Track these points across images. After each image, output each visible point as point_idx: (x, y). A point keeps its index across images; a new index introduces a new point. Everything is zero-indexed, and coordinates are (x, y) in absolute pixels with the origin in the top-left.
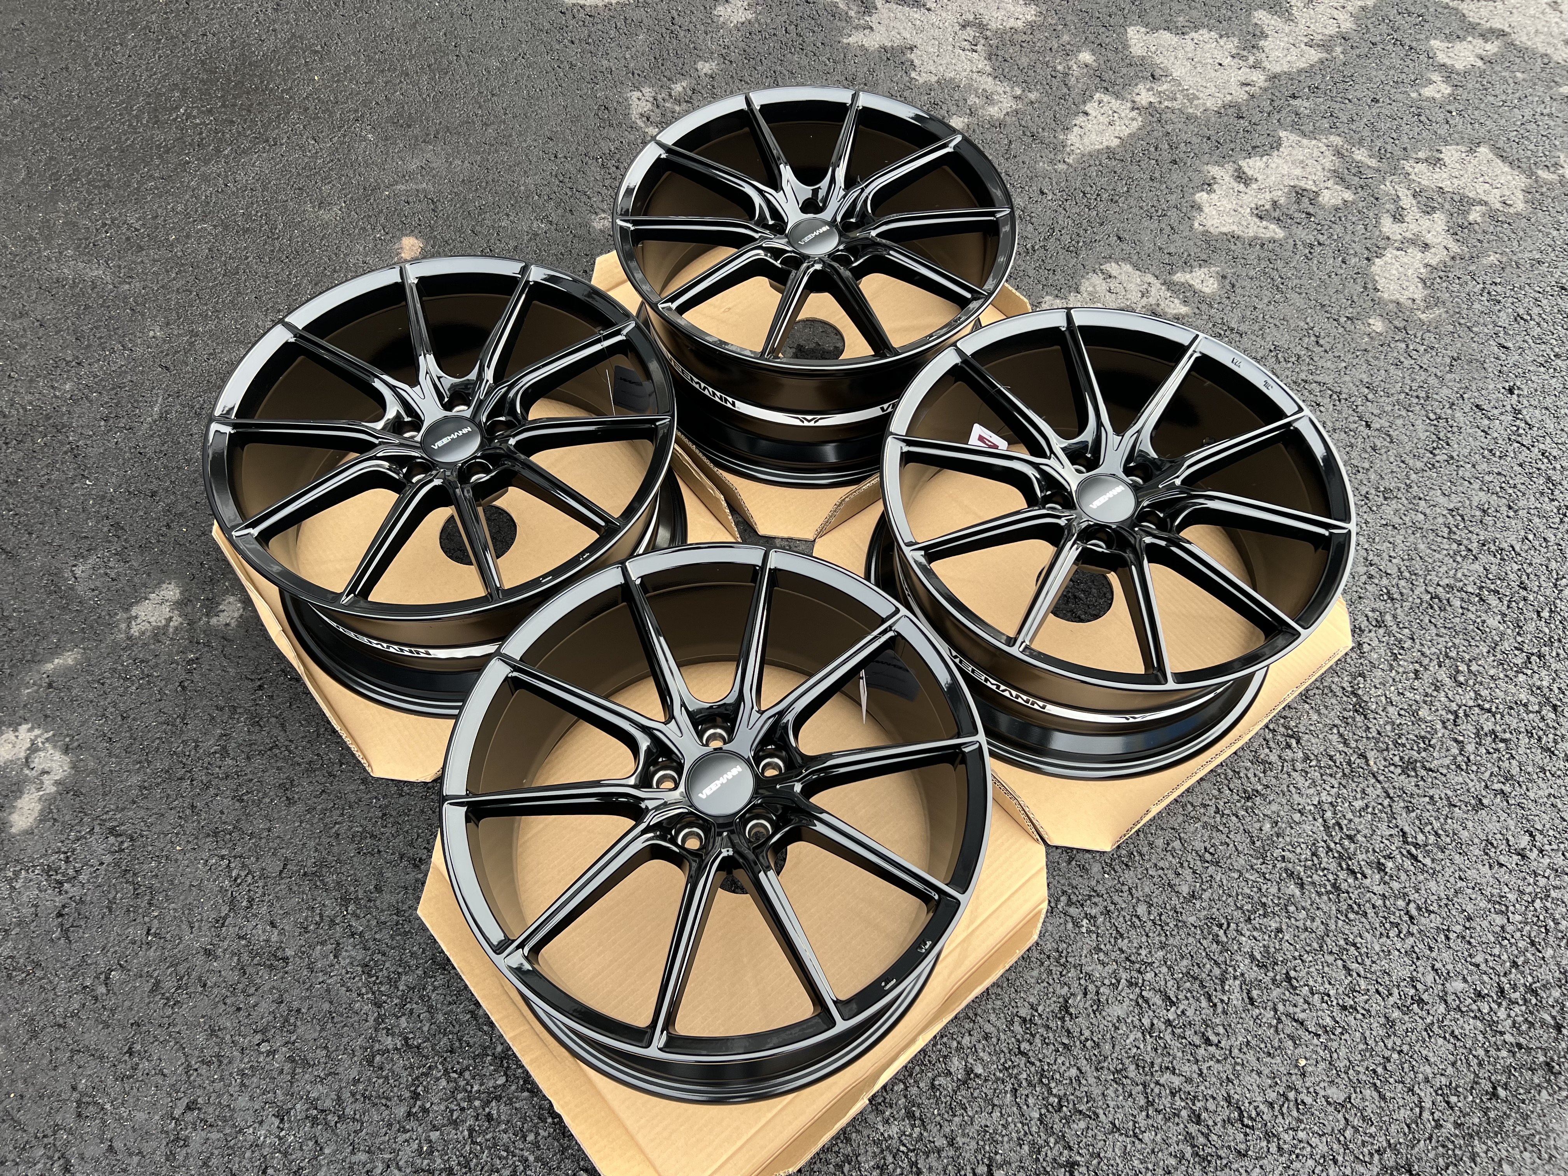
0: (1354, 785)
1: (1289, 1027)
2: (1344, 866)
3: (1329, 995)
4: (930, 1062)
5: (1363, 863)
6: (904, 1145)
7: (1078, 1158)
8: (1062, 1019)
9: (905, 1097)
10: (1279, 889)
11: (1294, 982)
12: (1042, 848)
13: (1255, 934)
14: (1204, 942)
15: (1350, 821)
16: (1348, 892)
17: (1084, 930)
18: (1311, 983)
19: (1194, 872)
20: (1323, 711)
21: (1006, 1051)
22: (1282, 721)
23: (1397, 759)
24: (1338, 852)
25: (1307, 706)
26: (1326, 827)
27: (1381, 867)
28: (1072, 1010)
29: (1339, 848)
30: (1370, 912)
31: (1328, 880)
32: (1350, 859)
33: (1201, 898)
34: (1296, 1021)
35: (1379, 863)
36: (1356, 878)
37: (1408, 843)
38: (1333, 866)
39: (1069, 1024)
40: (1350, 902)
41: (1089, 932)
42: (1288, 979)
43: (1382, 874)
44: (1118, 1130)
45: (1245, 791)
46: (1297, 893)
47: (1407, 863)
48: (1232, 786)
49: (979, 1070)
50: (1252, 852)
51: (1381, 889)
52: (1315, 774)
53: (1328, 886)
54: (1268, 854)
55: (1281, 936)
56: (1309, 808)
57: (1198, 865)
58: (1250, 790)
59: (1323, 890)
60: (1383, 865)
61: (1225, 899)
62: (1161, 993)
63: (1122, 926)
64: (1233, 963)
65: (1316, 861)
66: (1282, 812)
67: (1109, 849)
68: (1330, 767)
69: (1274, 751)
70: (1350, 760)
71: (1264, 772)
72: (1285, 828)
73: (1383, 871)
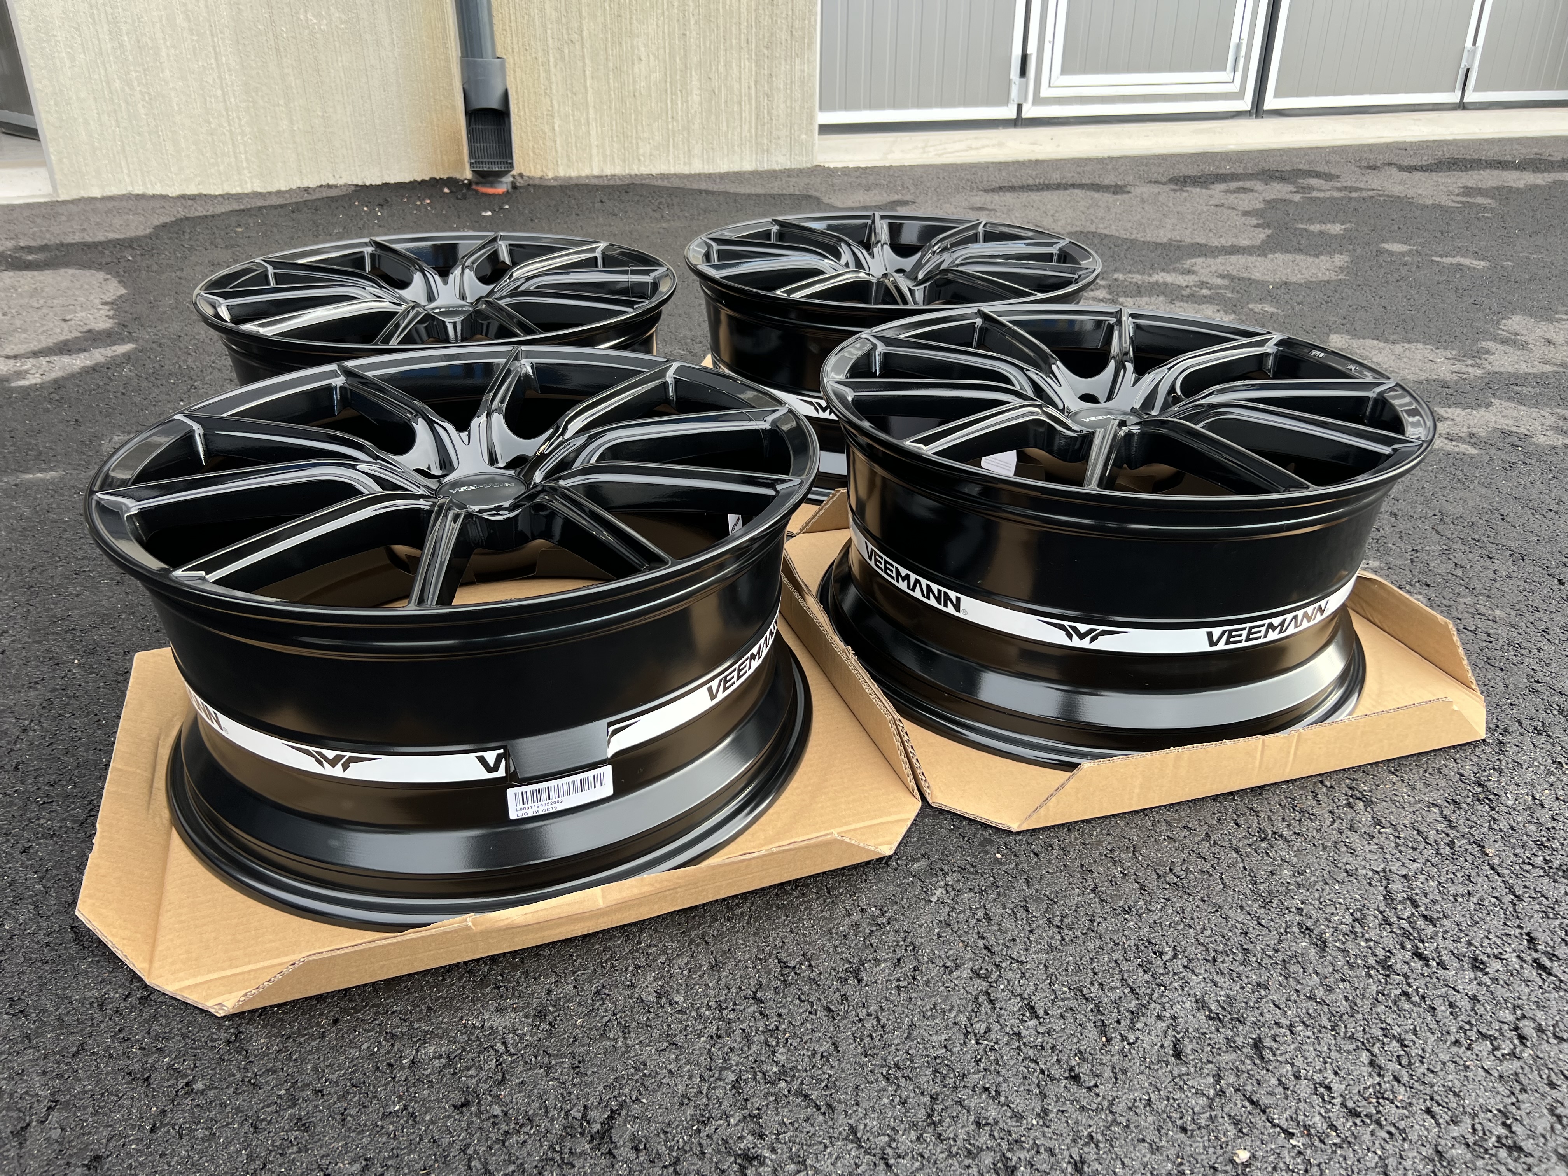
0: (1452, 868)
1: (1237, 1106)
2: (1409, 947)
3: (1329, 1088)
4: (613, 966)
5: (1443, 952)
6: (505, 1044)
7: (766, 1153)
8: (843, 981)
9: (549, 992)
10: (1280, 941)
11: (1268, 1055)
12: (919, 804)
13: (1217, 979)
14: (1125, 966)
15: (1434, 902)
16: (1406, 977)
17: (934, 899)
18: (1299, 1062)
19: (1142, 887)
20: (1419, 785)
21: (734, 990)
22: (1348, 781)
23: (1539, 860)
24: (1401, 928)
25: (1394, 778)
26: (1388, 897)
27: (1477, 965)
28: (863, 975)
29: (1404, 924)
30: (1442, 1009)
31: (1374, 955)
32: (1422, 941)
33: (1140, 916)
34: (1252, 1102)
35: (1475, 959)
36: (1428, 965)
37: (1536, 951)
38: (1389, 941)
39: (849, 990)
40: (1405, 988)
41: (941, 902)
42: (1257, 1044)
43: (1480, 974)
44: (858, 1140)
45: (1261, 831)
46: (1313, 953)
47: (1530, 972)
48: (1241, 821)
49: (679, 999)
50: (1248, 892)
51: (1472, 989)
52: (1387, 842)
53: (1372, 961)
54: (1275, 901)
55: (1263, 993)
56: (1364, 872)
57: (1152, 882)
58: (1269, 831)
59: (1359, 962)
60: (1482, 963)
61: (1180, 927)
62: (1023, 999)
63: (996, 911)
64: (1164, 1000)
65: (1358, 929)
66: (1316, 865)
67: (1015, 828)
68: (1415, 841)
69: (1324, 805)
70: (1453, 842)
71: (1300, 821)
72: (1316, 882)
73: (1482, 970)
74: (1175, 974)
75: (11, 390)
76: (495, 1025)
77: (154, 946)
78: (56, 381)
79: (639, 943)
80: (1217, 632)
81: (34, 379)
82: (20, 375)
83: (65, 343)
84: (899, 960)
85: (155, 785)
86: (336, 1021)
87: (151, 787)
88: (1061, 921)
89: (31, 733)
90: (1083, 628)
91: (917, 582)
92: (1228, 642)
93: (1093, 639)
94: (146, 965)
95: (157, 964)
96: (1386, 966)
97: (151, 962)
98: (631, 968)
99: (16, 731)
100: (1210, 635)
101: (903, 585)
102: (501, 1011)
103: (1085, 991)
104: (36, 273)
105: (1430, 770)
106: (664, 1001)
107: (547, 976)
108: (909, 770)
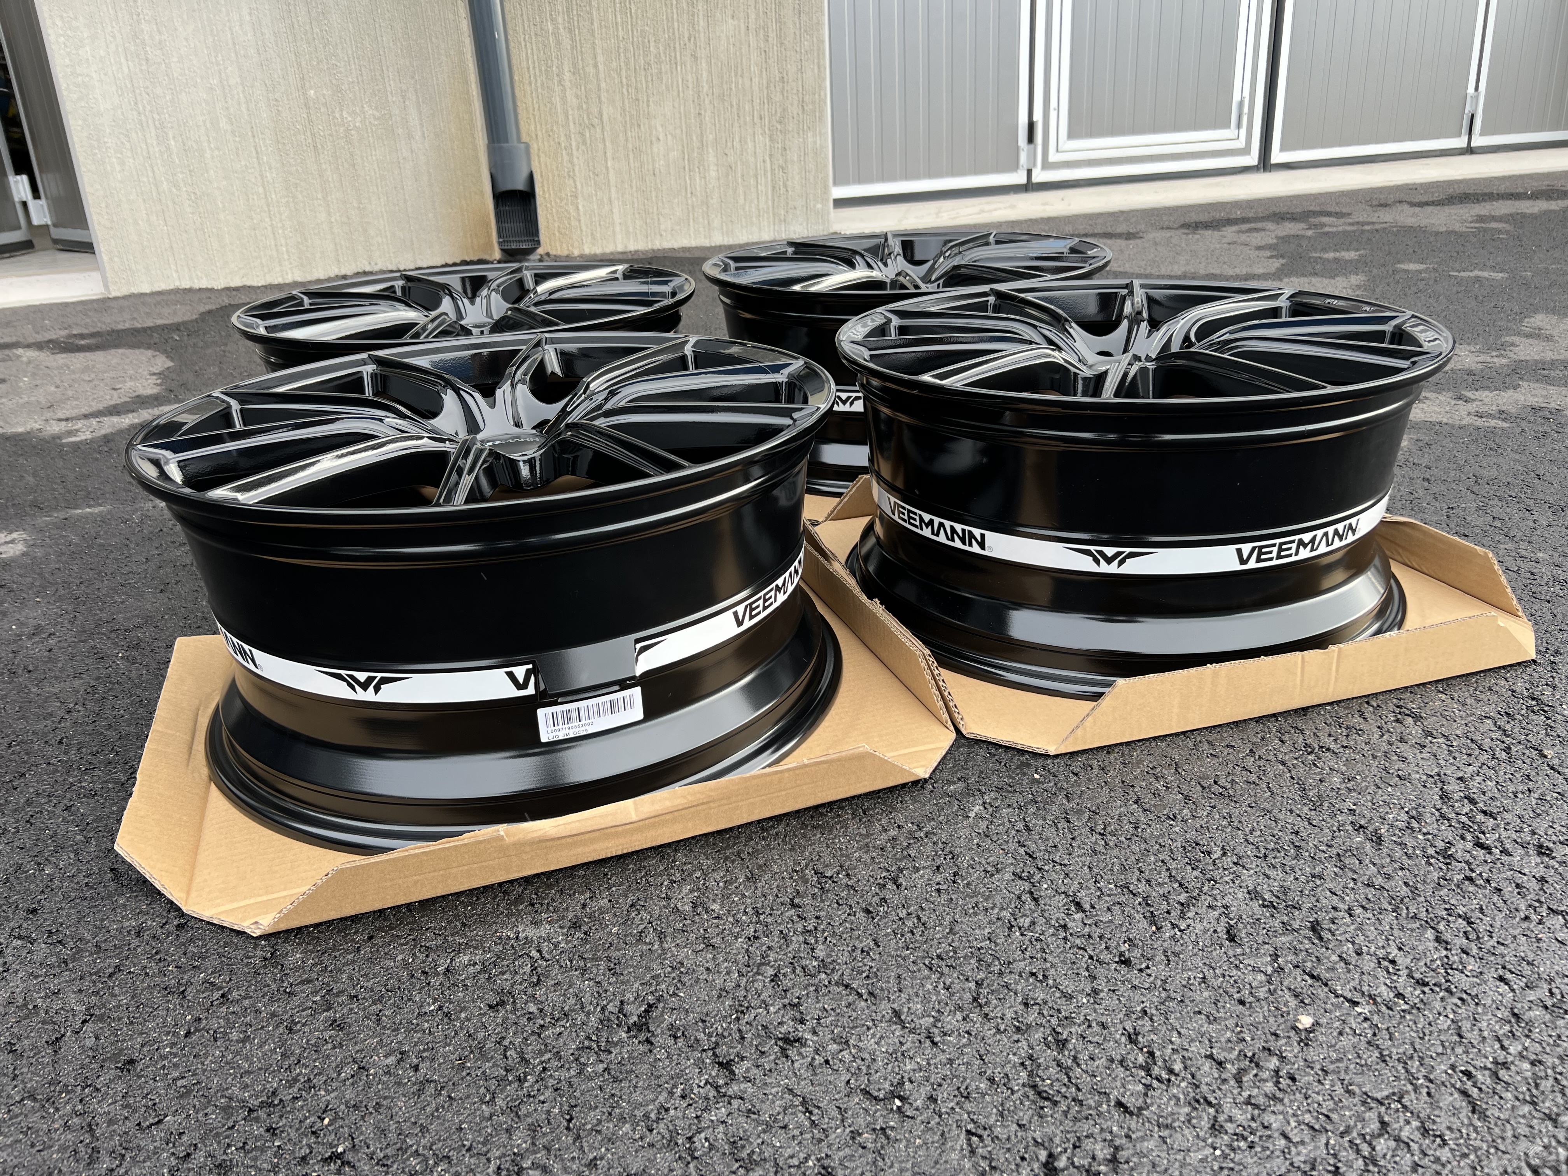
0: (1510, 769)
1: (1298, 980)
2: (1469, 838)
3: (1393, 962)
4: (648, 882)
5: (1506, 841)
6: (539, 951)
7: (808, 1036)
8: (882, 886)
9: (584, 906)
10: (1333, 838)
11: (1326, 935)
12: (954, 735)
13: (1269, 872)
14: (1173, 865)
15: (1493, 799)
16: (1467, 863)
17: (972, 815)
18: (1360, 939)
19: (1187, 798)
20: (1470, 701)
21: (771, 898)
22: (1394, 701)
24: (1459, 822)
25: (1442, 696)
26: (1445, 797)
27: (1543, 851)
28: (901, 880)
29: (1464, 819)
30: (1509, 890)
31: (1433, 846)
32: (1483, 833)
33: (1186, 821)
34: (1312, 977)
35: (1541, 846)
36: (1490, 853)
38: (1448, 834)
39: (888, 894)
40: (1468, 873)
41: (979, 817)
42: (1315, 927)
43: (1546, 859)
44: (902, 1023)
45: (1307, 745)
46: (1368, 846)
48: (1286, 738)
49: (715, 907)
50: (1297, 798)
51: (1540, 871)
52: (1439, 750)
53: (1431, 851)
54: (1326, 804)
55: (1318, 883)
56: (1418, 776)
57: (1196, 793)
58: (1316, 746)
59: (1418, 852)
60: (1548, 849)
61: (1228, 830)
62: (1067, 896)
63: (1036, 823)
64: (1215, 892)
65: (1415, 824)
66: (1367, 772)
67: (1052, 751)
68: (1469, 748)
69: (1371, 721)
70: (1510, 748)
71: (1347, 736)
72: (1367, 788)
73: (1548, 855)
74: (1225, 869)
75: (63, 445)
76: (530, 935)
77: (191, 879)
78: (105, 436)
79: (674, 861)
80: (1246, 548)
81: (85, 436)
82: (70, 433)
83: (115, 406)
84: (938, 868)
85: (194, 747)
86: (371, 938)
87: (191, 748)
88: (1104, 829)
89: (75, 714)
90: (1110, 551)
91: (941, 525)
92: (1259, 560)
93: (1121, 563)
94: (183, 895)
95: (193, 894)
96: (1446, 856)
97: (188, 893)
98: (666, 883)
99: (61, 713)
100: (1239, 551)
101: (927, 532)
102: (535, 923)
103: (1132, 887)
104: (88, 354)
105: (1481, 688)
106: (700, 909)
107: (582, 893)
108: (941, 703)
